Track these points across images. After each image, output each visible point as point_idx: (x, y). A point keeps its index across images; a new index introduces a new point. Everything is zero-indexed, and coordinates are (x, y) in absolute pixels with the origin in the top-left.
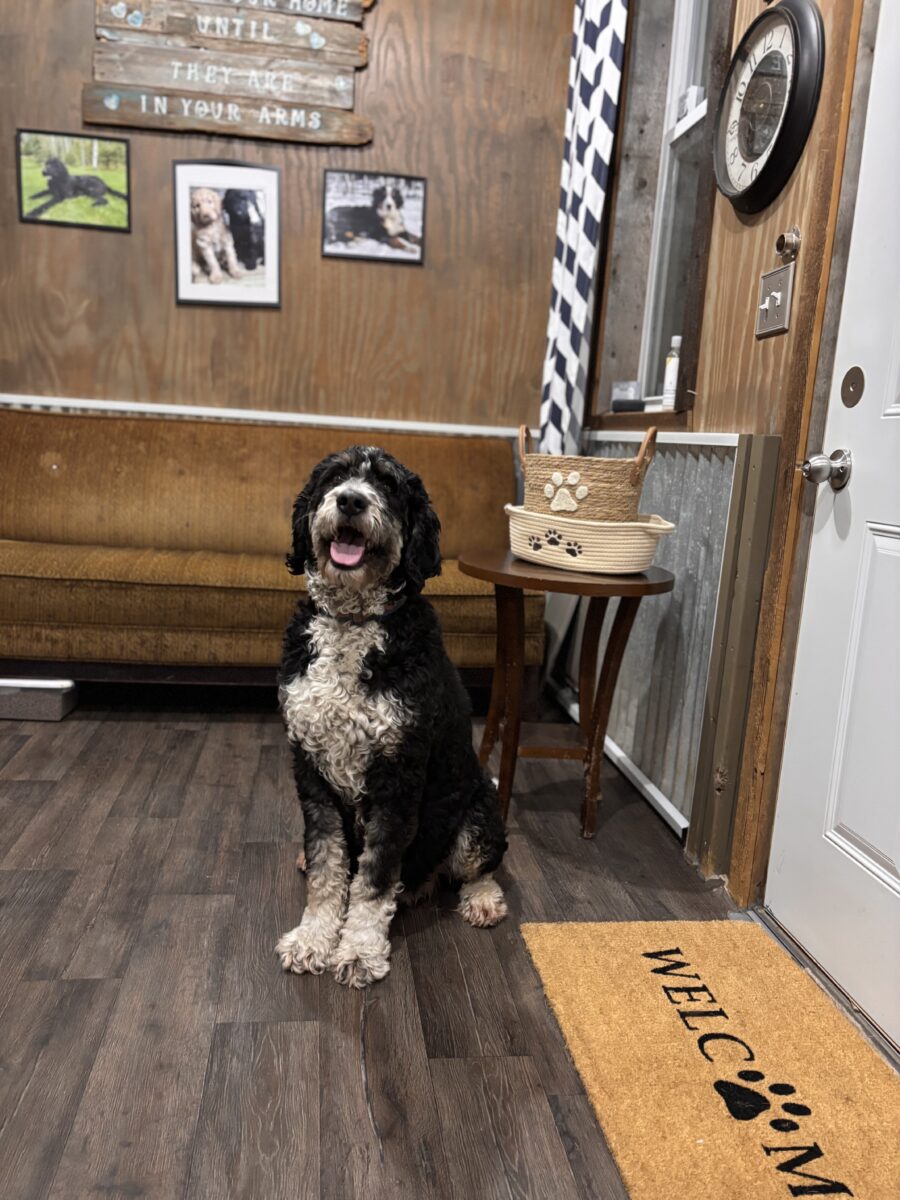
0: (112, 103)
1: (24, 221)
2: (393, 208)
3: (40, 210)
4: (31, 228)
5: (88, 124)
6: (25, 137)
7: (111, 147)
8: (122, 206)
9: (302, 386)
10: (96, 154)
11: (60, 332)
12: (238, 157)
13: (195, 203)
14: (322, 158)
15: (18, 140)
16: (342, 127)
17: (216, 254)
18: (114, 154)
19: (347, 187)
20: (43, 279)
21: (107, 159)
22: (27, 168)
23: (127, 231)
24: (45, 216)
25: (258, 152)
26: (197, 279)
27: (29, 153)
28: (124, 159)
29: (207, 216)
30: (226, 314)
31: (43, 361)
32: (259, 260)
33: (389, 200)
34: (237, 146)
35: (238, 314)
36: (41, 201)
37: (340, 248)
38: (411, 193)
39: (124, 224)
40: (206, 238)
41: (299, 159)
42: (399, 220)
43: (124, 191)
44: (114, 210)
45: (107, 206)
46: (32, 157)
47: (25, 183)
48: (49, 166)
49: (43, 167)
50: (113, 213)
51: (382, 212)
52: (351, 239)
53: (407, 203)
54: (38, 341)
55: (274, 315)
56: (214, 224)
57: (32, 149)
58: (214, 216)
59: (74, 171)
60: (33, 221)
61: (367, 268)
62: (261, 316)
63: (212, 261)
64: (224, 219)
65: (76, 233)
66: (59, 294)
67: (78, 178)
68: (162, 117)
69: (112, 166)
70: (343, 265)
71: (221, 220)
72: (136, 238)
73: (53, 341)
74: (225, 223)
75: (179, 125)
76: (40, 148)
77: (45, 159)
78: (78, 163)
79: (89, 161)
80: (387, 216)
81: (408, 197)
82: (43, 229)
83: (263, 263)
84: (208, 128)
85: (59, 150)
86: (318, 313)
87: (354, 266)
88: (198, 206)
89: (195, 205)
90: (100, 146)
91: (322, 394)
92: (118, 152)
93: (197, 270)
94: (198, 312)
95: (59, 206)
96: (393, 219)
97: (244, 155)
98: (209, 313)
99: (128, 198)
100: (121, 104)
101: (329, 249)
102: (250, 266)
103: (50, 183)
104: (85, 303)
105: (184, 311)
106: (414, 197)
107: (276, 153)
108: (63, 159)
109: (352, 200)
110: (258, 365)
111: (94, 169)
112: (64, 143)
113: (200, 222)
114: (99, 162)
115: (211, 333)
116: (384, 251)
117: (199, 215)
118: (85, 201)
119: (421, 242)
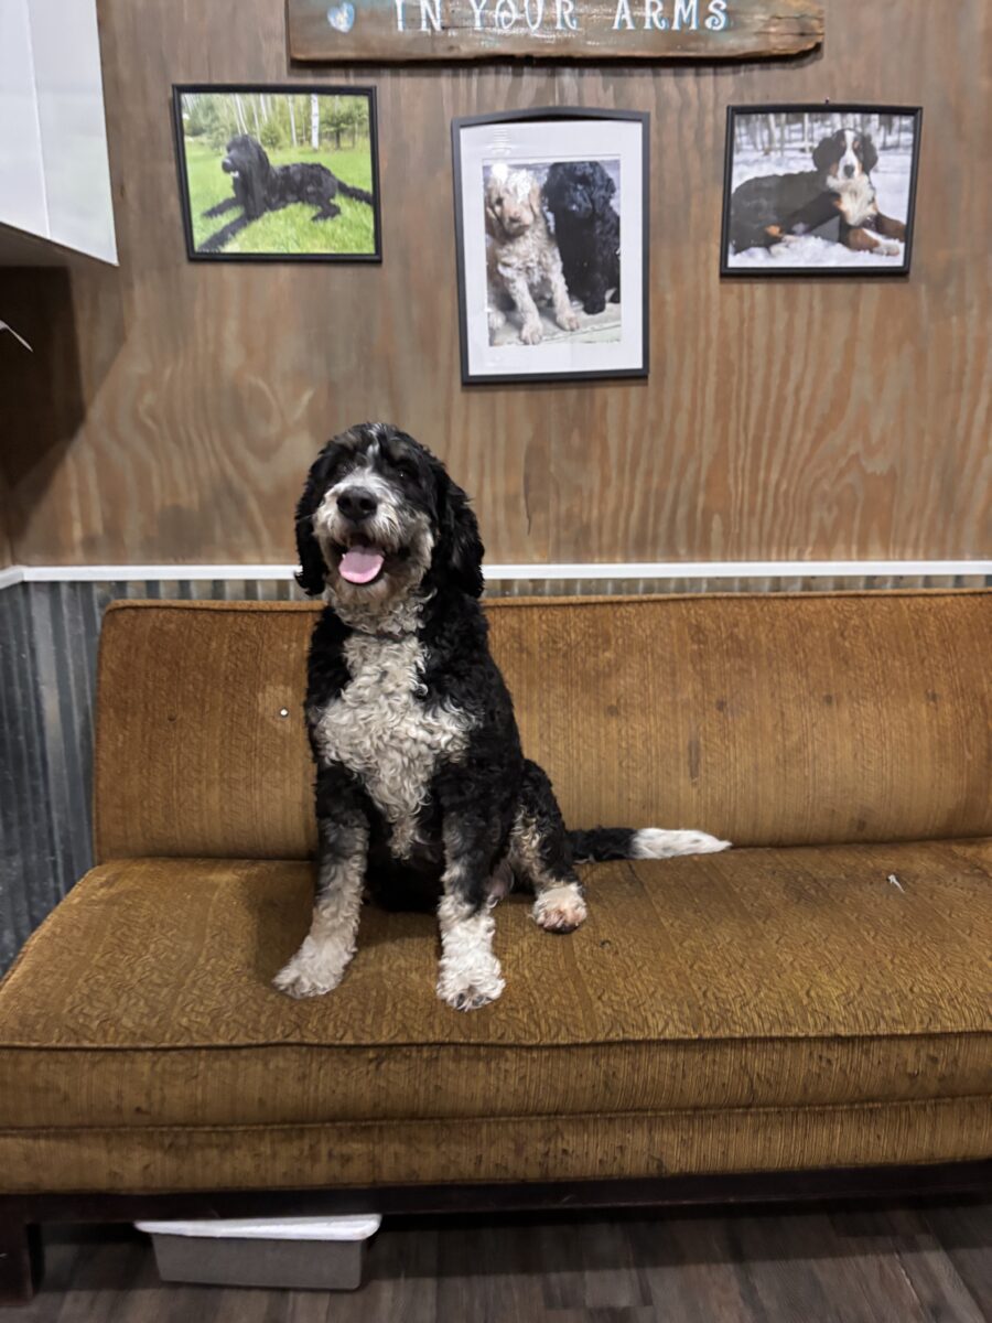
0: (341, 20)
1: (197, 258)
2: (857, 172)
3: (221, 238)
4: (210, 270)
5: (297, 65)
6: (189, 100)
7: (343, 104)
8: (364, 215)
9: (682, 511)
10: (315, 121)
11: (266, 451)
12: (571, 102)
13: (494, 197)
14: (726, 88)
15: (176, 108)
16: (767, 24)
17: (531, 287)
18: (349, 119)
19: (771, 140)
20: (233, 359)
21: (337, 129)
22: (196, 160)
23: (374, 261)
24: (232, 247)
25: (605, 89)
26: (498, 339)
27: (196, 132)
28: (366, 126)
29: (513, 220)
30: (549, 396)
31: (240, 503)
32: (609, 294)
33: (850, 157)
34: (568, 78)
35: (572, 394)
36: (224, 220)
37: (756, 258)
38: (891, 140)
39: (369, 249)
40: (513, 260)
41: (683, 92)
42: (868, 194)
43: (367, 187)
44: (351, 226)
45: (338, 218)
46: (204, 138)
47: (193, 189)
48: (233, 152)
49: (224, 156)
50: (350, 230)
51: (835, 182)
52: (776, 240)
53: (883, 160)
54: (230, 470)
55: (634, 391)
56: (528, 233)
57: (203, 122)
58: (527, 218)
59: (277, 159)
60: (212, 258)
61: (803, 289)
62: (612, 395)
63: (524, 299)
64: (547, 221)
65: (285, 272)
66: (262, 384)
67: (286, 168)
68: (433, 37)
69: (345, 142)
70: (760, 290)
71: (542, 225)
72: (391, 271)
73: (254, 466)
74: (548, 228)
75: (465, 50)
76: (216, 118)
77: (227, 140)
78: (285, 141)
79: (304, 137)
80: (844, 188)
81: (885, 147)
82: (230, 272)
83: (616, 299)
84: (518, 51)
85: (251, 121)
86: (712, 380)
87: (779, 288)
88: (500, 201)
89: (493, 201)
90: (320, 105)
91: (716, 523)
92: (356, 113)
93: (499, 320)
94: (501, 396)
95: (258, 225)
96: (855, 193)
97: (580, 96)
98: (520, 396)
99: (374, 200)
100: (357, 20)
101: (735, 261)
102: (593, 307)
103: (237, 184)
104: (307, 397)
105: (476, 397)
106: (896, 146)
107: (640, 87)
108: (258, 139)
109: (779, 164)
110: (605, 482)
111: (315, 151)
112: (258, 104)
113: (502, 231)
114: (320, 136)
115: (525, 433)
116: (837, 256)
117: (500, 219)
118: (301, 213)
119: (906, 233)
